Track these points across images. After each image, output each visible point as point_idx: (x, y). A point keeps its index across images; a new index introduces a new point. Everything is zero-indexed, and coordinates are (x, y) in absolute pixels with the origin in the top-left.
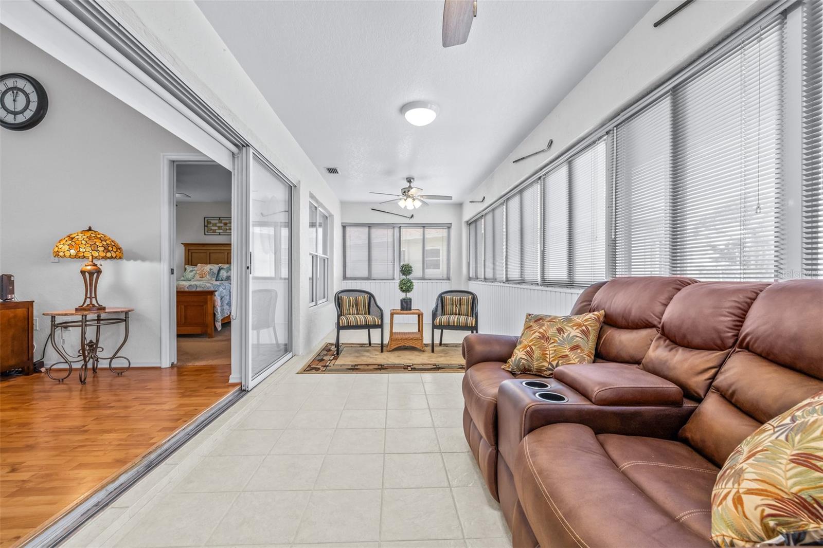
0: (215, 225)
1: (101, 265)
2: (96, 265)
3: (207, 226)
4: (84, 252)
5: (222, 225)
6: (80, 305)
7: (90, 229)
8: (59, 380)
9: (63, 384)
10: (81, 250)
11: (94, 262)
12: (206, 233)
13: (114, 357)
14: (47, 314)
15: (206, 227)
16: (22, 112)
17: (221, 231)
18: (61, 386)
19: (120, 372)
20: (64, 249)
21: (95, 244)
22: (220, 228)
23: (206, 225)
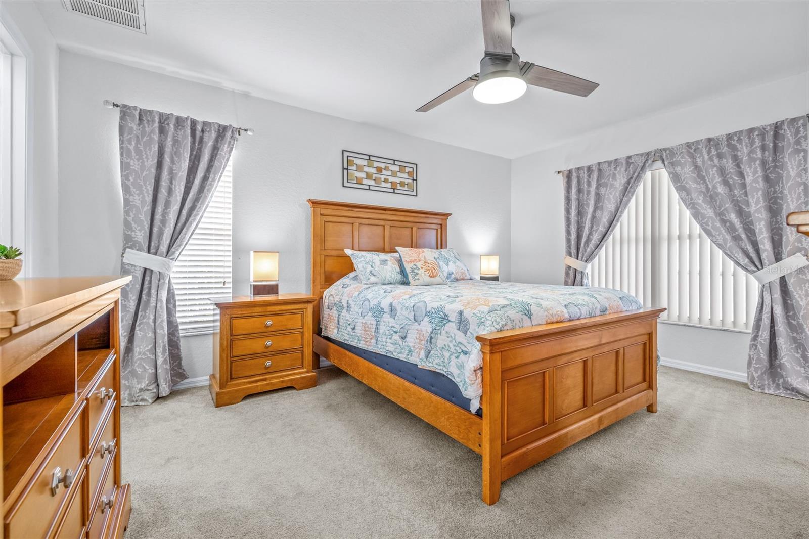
0: (359, 169)
3: (347, 169)
5: (373, 170)
12: (346, 184)
15: (345, 171)
17: (372, 182)
22: (369, 176)
23: (345, 166)
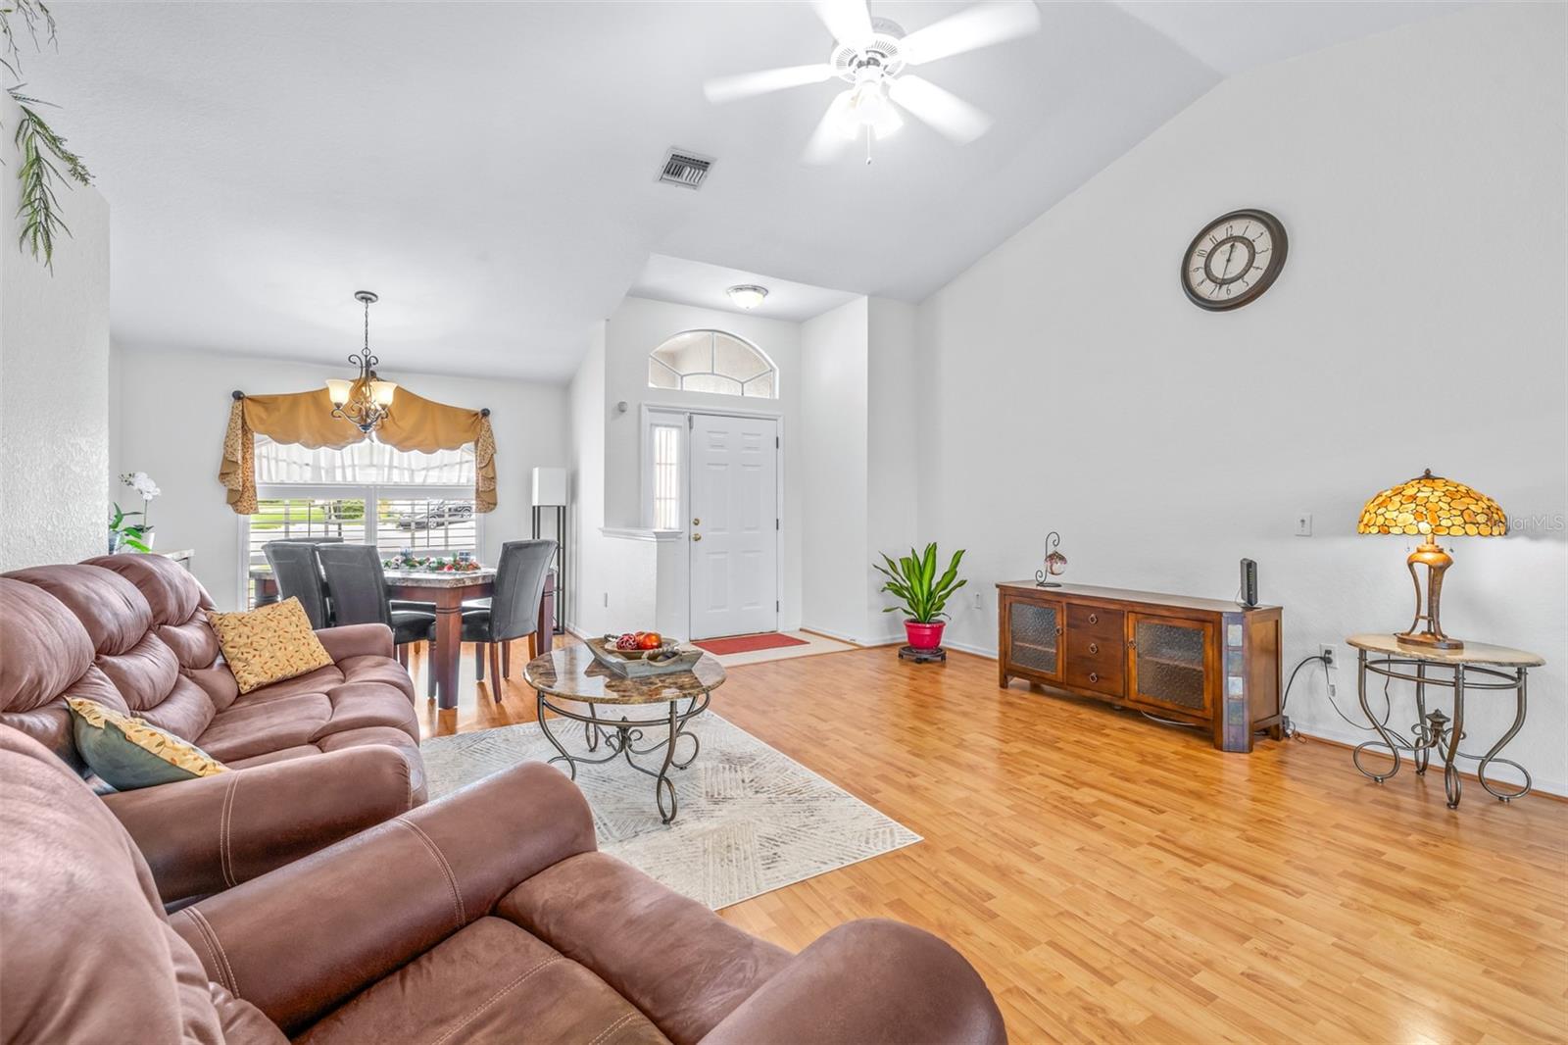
1: (1452, 550)
2: (1441, 551)
4: (1449, 528)
6: (1404, 632)
7: (1428, 476)
8: (1376, 780)
9: (1383, 788)
10: (1444, 523)
11: (1436, 544)
13: (1490, 756)
14: (1355, 645)
16: (1240, 277)
18: (1379, 793)
19: (1503, 795)
20: (1404, 522)
21: (1468, 508)
